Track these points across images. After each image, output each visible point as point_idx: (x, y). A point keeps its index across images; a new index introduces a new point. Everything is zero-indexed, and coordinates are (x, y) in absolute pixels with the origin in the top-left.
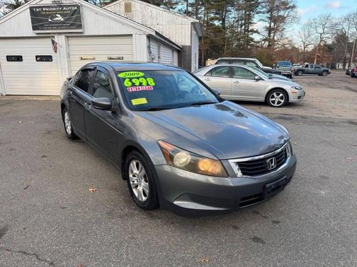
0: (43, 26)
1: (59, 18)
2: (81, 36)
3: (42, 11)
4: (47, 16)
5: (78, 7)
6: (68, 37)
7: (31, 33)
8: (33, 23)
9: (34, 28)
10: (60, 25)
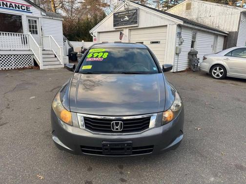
0: (118, 24)
1: (127, 18)
2: (137, 28)
3: (119, 15)
4: (120, 18)
5: (137, 10)
6: (130, 30)
7: (113, 29)
8: (114, 22)
9: (115, 25)
10: (126, 23)
